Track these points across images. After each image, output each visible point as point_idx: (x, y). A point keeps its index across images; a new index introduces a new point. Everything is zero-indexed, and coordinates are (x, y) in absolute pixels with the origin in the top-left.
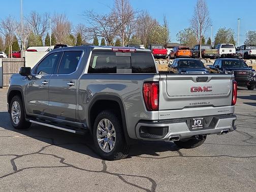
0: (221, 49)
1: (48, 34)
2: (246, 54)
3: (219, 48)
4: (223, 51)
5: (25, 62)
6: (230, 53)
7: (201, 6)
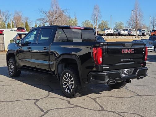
0: (106, 31)
1: (9, 22)
2: (119, 33)
3: (105, 30)
4: (107, 32)
5: (4, 37)
6: (111, 33)
7: (96, 8)
